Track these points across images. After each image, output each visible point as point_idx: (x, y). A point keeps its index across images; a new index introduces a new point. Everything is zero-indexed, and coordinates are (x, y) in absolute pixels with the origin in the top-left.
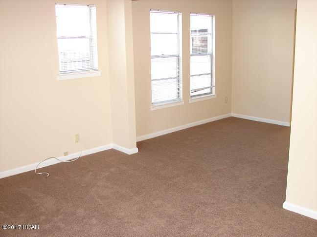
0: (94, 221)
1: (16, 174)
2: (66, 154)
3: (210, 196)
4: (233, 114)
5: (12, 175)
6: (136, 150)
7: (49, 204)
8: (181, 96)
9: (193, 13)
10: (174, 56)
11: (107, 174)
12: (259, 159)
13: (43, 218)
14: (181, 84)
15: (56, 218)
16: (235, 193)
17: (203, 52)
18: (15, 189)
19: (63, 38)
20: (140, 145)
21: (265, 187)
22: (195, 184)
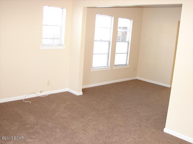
0: (58, 130)
1: (12, 101)
2: (41, 92)
3: (123, 122)
4: (138, 78)
5: (9, 101)
6: (81, 93)
7: (32, 119)
8: (109, 65)
9: (120, 17)
10: (107, 41)
11: (64, 105)
12: (152, 104)
13: (29, 126)
14: (110, 58)
15: (36, 127)
16: (137, 121)
17: (124, 40)
18: (11, 109)
19: (46, 25)
20: (84, 90)
21: (154, 119)
22: (115, 115)
